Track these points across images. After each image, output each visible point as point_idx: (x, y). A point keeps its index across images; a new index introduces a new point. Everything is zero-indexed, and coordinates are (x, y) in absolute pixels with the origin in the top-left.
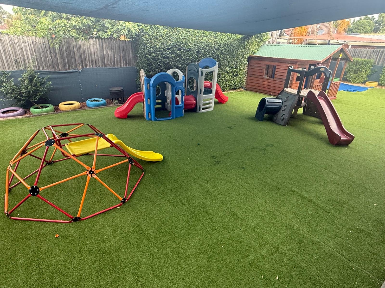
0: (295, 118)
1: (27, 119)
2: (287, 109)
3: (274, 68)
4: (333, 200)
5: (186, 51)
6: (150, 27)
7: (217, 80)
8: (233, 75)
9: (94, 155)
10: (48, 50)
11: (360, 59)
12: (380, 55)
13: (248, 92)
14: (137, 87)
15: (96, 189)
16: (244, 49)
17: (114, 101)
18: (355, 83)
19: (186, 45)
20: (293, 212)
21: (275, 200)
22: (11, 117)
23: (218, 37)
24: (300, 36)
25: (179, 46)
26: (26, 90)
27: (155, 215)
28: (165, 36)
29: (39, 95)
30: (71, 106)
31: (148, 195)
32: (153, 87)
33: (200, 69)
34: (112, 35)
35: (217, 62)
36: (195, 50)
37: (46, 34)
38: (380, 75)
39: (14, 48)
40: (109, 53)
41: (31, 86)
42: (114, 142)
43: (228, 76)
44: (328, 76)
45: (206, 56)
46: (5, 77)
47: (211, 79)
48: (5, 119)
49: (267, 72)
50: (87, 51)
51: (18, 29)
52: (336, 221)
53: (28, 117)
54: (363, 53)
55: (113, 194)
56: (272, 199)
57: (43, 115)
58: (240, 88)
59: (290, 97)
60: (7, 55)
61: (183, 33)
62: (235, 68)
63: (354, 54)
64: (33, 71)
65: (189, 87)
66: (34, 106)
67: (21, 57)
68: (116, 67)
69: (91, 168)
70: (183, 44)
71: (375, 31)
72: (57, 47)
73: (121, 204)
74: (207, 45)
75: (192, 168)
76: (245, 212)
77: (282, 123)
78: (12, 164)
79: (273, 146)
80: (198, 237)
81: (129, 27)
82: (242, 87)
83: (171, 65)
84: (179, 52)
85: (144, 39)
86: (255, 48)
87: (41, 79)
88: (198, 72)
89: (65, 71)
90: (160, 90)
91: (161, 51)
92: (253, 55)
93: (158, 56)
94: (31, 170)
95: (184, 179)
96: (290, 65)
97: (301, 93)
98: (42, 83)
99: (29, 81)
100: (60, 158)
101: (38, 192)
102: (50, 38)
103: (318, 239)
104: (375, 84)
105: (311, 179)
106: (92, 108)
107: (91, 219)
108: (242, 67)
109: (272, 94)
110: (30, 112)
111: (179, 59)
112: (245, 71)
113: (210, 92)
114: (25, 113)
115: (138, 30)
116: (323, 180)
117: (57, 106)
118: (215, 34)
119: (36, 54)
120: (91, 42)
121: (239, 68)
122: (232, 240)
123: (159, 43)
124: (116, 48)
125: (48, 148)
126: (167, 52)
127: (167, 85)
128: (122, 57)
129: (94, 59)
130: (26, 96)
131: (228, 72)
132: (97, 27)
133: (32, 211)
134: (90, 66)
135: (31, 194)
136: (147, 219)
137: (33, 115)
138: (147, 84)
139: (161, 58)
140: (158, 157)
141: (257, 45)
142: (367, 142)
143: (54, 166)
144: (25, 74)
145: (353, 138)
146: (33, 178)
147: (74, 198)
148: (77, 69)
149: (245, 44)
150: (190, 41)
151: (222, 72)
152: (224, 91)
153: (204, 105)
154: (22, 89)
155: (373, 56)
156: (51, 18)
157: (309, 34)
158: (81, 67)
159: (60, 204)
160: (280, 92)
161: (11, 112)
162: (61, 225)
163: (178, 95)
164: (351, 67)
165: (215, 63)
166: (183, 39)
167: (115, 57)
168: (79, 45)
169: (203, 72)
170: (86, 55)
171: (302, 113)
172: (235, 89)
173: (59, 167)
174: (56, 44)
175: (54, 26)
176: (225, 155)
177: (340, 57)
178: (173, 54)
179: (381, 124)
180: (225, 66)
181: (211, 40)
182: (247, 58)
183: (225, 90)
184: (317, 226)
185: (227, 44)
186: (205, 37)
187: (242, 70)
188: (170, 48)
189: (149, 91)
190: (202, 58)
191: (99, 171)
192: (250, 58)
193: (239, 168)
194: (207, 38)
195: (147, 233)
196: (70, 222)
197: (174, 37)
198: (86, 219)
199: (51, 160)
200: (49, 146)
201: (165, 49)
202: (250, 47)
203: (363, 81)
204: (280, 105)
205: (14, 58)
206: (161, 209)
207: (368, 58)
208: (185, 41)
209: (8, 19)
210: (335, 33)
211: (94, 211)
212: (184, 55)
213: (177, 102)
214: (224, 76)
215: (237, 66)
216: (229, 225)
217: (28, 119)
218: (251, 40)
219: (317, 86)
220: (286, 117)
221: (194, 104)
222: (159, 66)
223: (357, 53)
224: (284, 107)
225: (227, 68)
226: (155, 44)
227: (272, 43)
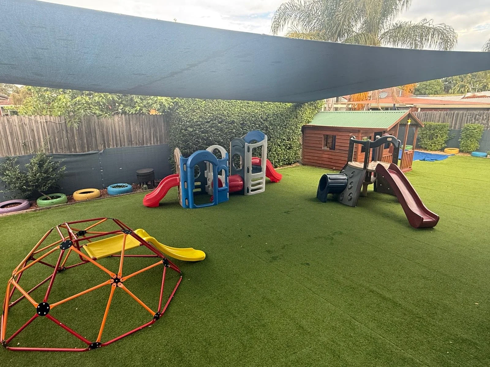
0: (365, 197)
1: (32, 214)
2: (355, 186)
3: (334, 138)
4: (424, 300)
5: (229, 123)
6: (185, 100)
7: (267, 155)
8: (286, 148)
9: (120, 256)
10: (64, 130)
11: (433, 123)
12: (455, 117)
13: (306, 167)
14: (171, 168)
15: (120, 303)
16: (296, 118)
17: (143, 186)
18: (431, 150)
19: (229, 117)
20: (375, 320)
21: (351, 305)
22: (13, 212)
23: (265, 106)
24: (360, 101)
25: (220, 118)
26: (34, 177)
27: (198, 333)
28: (203, 109)
29: (50, 183)
30: (89, 194)
31: (188, 307)
32: (191, 168)
33: (246, 144)
34: (141, 110)
35: (266, 135)
36: (239, 122)
37: (63, 113)
38: (459, 140)
39: (23, 129)
40: (137, 129)
41: (41, 173)
42: (145, 239)
43: (280, 150)
44: (397, 146)
45: (252, 128)
46: (10, 164)
47: (260, 154)
48: (4, 215)
49: (325, 143)
50: (110, 128)
51: (30, 108)
52: (431, 329)
53: (33, 211)
54: (436, 116)
55: (143, 307)
56: (347, 304)
57: (52, 207)
58: (295, 162)
59: (356, 172)
60: (14, 138)
61: (224, 104)
62: (288, 141)
63: (425, 118)
64: (44, 154)
65: (234, 165)
66: (42, 197)
67: (31, 139)
68: (145, 145)
69: (117, 275)
70: (224, 115)
71: (446, 90)
72: (75, 127)
73: (154, 320)
74: (253, 116)
75: (243, 268)
76: (314, 323)
77: (351, 203)
78: (16, 274)
79: (342, 233)
80: (256, 362)
81: (161, 101)
82: (297, 161)
83: (212, 140)
84: (220, 125)
85: (179, 113)
86: (309, 116)
87: (54, 163)
88: (244, 147)
89: (83, 153)
90: (198, 170)
91: (199, 125)
92: (308, 124)
93: (196, 131)
94: (36, 281)
95: (234, 283)
96: (351, 134)
97: (368, 167)
98: (55, 169)
99: (39, 167)
100: (74, 263)
101: (48, 311)
102: (68, 117)
103: (411, 354)
104: (456, 151)
105: (393, 274)
106: (115, 195)
107: (114, 344)
108: (295, 138)
109: (334, 168)
110: (36, 204)
111: (221, 133)
112: (300, 143)
113: (260, 170)
114: (30, 206)
115: (172, 103)
116: (408, 274)
117: (71, 196)
118: (262, 104)
119: (49, 134)
120: (116, 118)
121: (292, 140)
122: (300, 363)
123: (196, 116)
124: (146, 124)
125: (64, 251)
126: (206, 125)
127: (207, 164)
128: (152, 134)
129: (118, 138)
130: (33, 186)
131: (279, 146)
132: (123, 102)
133: (37, 337)
134: (113, 146)
135: (38, 313)
136: (188, 339)
137: (41, 208)
138: (184, 165)
139: (199, 132)
140: (199, 255)
141: (311, 113)
142: (456, 222)
143: (67, 274)
144: (35, 158)
145: (437, 219)
146: (39, 292)
147: (92, 316)
148: (98, 150)
149: (297, 112)
150: (233, 112)
151: (272, 145)
152: (276, 167)
153: (253, 186)
154: (29, 177)
155: (448, 119)
156: (70, 94)
157: (369, 98)
158: (102, 147)
159: (73, 326)
160: (345, 165)
161: (13, 205)
162: (75, 355)
163: (221, 175)
164: (424, 132)
165: (264, 137)
166: (224, 110)
167: (144, 134)
168: (102, 122)
169: (250, 147)
170: (110, 134)
171: (373, 189)
172: (290, 164)
173: (74, 275)
174: (75, 123)
175: (73, 103)
176: (283, 248)
177: (409, 123)
178: (213, 127)
179: (469, 199)
180: (276, 138)
181: (257, 111)
182: (300, 128)
183: (277, 165)
184: (407, 338)
185: (276, 113)
186: (250, 107)
187: (297, 142)
188: (210, 122)
189: (185, 173)
190: (248, 131)
191: (126, 278)
192: (304, 128)
193: (302, 264)
194: (253, 108)
195: (189, 360)
196: (86, 350)
197: (214, 109)
198: (107, 345)
199: (63, 266)
200: (65, 249)
201: (203, 122)
202: (303, 116)
203: (441, 148)
204: (345, 182)
205: (22, 141)
206: (206, 325)
207: (442, 122)
208: (227, 112)
209: (14, 93)
210: (400, 96)
211: (118, 333)
212: (227, 128)
213: (220, 185)
214: (275, 150)
215: (290, 138)
216: (295, 342)
217: (34, 214)
218: (304, 107)
219: (386, 157)
220: (354, 195)
221: (241, 186)
222: (197, 142)
223: (428, 117)
224: (350, 184)
225: (278, 140)
226: (192, 118)
227: (329, 110)
